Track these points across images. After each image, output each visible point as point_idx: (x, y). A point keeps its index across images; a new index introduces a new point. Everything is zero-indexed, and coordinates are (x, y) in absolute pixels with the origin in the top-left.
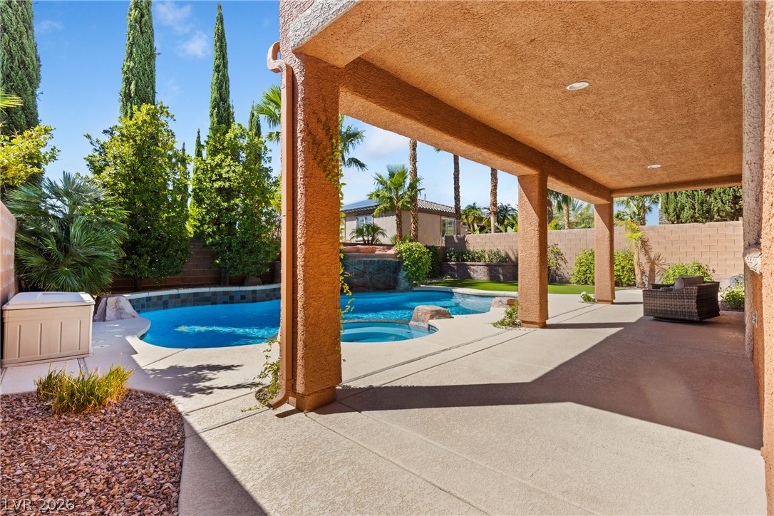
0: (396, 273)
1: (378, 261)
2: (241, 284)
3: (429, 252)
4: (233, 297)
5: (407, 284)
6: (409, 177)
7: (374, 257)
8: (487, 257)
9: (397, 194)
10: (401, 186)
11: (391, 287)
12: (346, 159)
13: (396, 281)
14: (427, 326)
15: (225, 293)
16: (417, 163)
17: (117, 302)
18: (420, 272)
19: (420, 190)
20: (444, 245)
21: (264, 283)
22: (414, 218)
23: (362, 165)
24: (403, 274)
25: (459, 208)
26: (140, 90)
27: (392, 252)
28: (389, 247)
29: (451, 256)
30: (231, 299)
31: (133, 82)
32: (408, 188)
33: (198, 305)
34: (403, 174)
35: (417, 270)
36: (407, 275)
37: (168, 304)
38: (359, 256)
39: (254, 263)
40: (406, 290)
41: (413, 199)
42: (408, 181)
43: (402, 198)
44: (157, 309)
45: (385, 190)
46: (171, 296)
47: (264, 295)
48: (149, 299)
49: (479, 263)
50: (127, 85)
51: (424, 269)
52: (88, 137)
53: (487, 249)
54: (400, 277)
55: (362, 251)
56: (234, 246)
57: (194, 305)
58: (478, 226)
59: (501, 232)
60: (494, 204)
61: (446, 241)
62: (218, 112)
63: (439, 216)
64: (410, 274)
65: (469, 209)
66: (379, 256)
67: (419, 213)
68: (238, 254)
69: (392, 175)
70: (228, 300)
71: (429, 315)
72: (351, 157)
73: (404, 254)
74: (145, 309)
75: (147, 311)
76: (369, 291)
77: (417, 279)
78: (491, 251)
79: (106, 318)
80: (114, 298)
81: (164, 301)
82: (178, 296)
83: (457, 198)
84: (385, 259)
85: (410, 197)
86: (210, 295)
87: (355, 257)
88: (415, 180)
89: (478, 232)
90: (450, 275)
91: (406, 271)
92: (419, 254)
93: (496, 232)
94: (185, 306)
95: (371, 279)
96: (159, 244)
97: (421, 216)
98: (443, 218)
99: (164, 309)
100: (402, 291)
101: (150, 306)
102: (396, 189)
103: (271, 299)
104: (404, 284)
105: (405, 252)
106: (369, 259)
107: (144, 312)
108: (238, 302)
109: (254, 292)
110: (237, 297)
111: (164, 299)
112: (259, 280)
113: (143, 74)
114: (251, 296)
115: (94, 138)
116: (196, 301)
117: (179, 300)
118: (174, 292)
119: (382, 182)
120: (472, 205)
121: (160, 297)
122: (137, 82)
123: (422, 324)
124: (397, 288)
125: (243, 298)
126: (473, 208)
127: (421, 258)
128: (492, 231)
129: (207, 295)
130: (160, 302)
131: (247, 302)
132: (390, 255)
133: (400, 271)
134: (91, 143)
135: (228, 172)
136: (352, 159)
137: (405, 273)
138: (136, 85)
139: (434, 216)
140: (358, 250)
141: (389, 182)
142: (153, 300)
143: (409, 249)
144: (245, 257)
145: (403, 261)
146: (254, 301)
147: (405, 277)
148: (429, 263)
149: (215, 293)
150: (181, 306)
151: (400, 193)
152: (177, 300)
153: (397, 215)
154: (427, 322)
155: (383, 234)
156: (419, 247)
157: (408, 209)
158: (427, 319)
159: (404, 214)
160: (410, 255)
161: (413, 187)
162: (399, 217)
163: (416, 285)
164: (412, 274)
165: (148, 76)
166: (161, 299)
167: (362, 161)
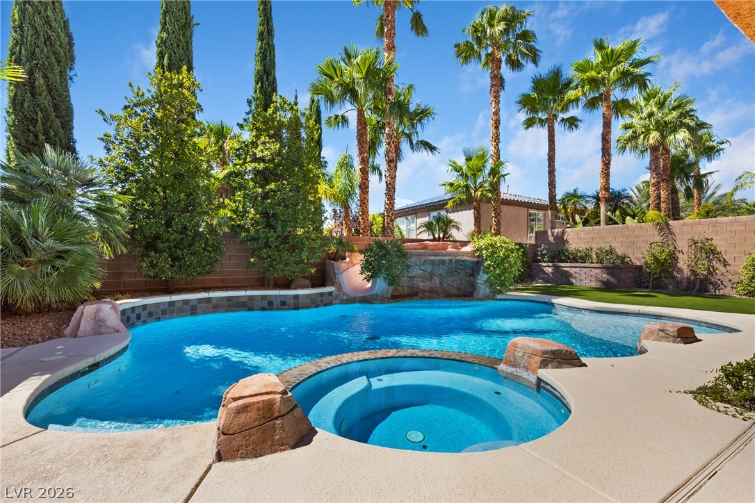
0: (473, 275)
1: (450, 261)
2: (288, 287)
3: (518, 250)
4: (272, 302)
5: (488, 291)
6: (491, 161)
7: (444, 256)
8: (594, 256)
9: (475, 183)
10: (480, 171)
11: (467, 294)
12: (414, 142)
13: (473, 286)
14: (534, 381)
15: (263, 297)
16: (500, 145)
17: (98, 311)
18: (507, 275)
19: (503, 176)
20: (533, 242)
21: (313, 286)
22: (495, 210)
23: (432, 148)
24: (482, 278)
25: (555, 196)
26: (174, 64)
27: (468, 249)
28: (465, 244)
29: (543, 255)
30: (269, 305)
31: (166, 56)
32: (490, 174)
33: (232, 311)
34: (482, 157)
35: (503, 273)
36: (489, 278)
37: (196, 309)
38: (425, 255)
39: (297, 263)
40: (487, 298)
41: (495, 188)
42: (489, 165)
43: (481, 187)
44: (183, 316)
45: (461, 178)
46: (200, 300)
47: (308, 301)
48: (171, 304)
49: (582, 265)
50: (160, 60)
51: (511, 272)
52: (102, 113)
53: (595, 246)
54: (479, 282)
55: (430, 248)
56: (272, 242)
57: (227, 311)
58: (581, 219)
59: (617, 223)
60: (606, 188)
61: (536, 237)
62: (262, 87)
63: (526, 209)
64: (493, 278)
65: (567, 197)
66: (450, 254)
67: (502, 206)
68: (277, 251)
69: (469, 159)
70: (266, 306)
71: (538, 359)
72: (420, 139)
73: (484, 252)
74: (167, 316)
75: (170, 318)
76: (438, 298)
77: (502, 285)
78: (600, 249)
79: (79, 334)
80: (95, 306)
81: (192, 306)
82: (209, 300)
83: (552, 185)
84: (459, 258)
85: (491, 184)
86: (246, 300)
87: (420, 255)
88: (498, 164)
89: (581, 225)
90: (543, 279)
91: (487, 273)
92: (506, 251)
93: (607, 224)
94: (217, 312)
95: (441, 283)
96: (182, 239)
97: (504, 208)
98: (531, 211)
99: (192, 315)
100: (481, 300)
101: (173, 312)
102: (474, 175)
103: (317, 306)
104: (483, 289)
105: (486, 249)
106: (439, 258)
107: (166, 319)
108: (278, 309)
109: (296, 297)
110: (277, 303)
111: (191, 304)
112: (307, 282)
113: (178, 46)
114: (292, 302)
115: (107, 114)
116: (230, 306)
117: (211, 305)
118: (203, 295)
119: (457, 169)
120: (572, 192)
121: (186, 302)
122: (171, 56)
123: (524, 374)
124: (475, 295)
125: (284, 304)
126: (573, 196)
127: (508, 256)
128: (602, 223)
129: (242, 300)
130: (187, 307)
131: (288, 309)
132: (466, 254)
133: (478, 273)
134: (105, 120)
135: (262, 151)
136: (421, 141)
137: (486, 276)
138: (170, 59)
139: (520, 209)
140: (426, 247)
141: (464, 168)
142: (177, 305)
143: (491, 245)
144: (285, 255)
145: (483, 261)
146: (296, 308)
147: (486, 282)
148: (519, 264)
149: (251, 298)
150: (212, 312)
151: (479, 180)
152: (207, 304)
153: (475, 209)
154: (534, 372)
155: (458, 228)
156: (505, 243)
157: (489, 201)
158: (535, 366)
159: (484, 207)
160: (493, 253)
161: (494, 172)
162: (477, 210)
163: (500, 292)
164: (496, 278)
165: (183, 48)
166: (189, 304)
167: (433, 144)
